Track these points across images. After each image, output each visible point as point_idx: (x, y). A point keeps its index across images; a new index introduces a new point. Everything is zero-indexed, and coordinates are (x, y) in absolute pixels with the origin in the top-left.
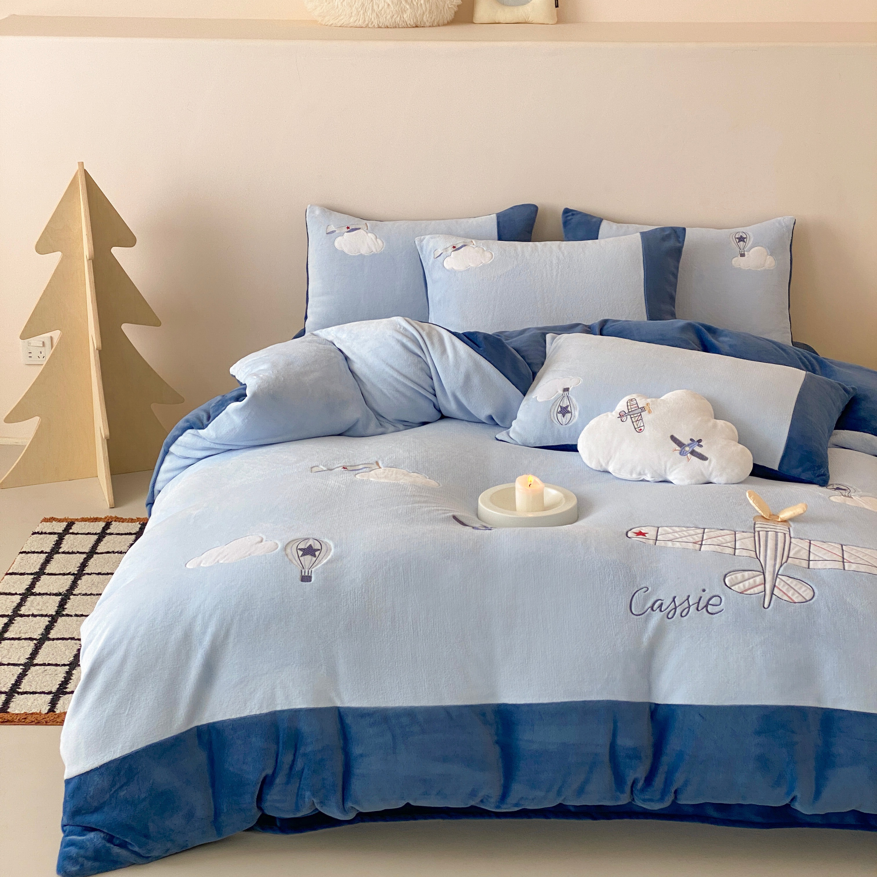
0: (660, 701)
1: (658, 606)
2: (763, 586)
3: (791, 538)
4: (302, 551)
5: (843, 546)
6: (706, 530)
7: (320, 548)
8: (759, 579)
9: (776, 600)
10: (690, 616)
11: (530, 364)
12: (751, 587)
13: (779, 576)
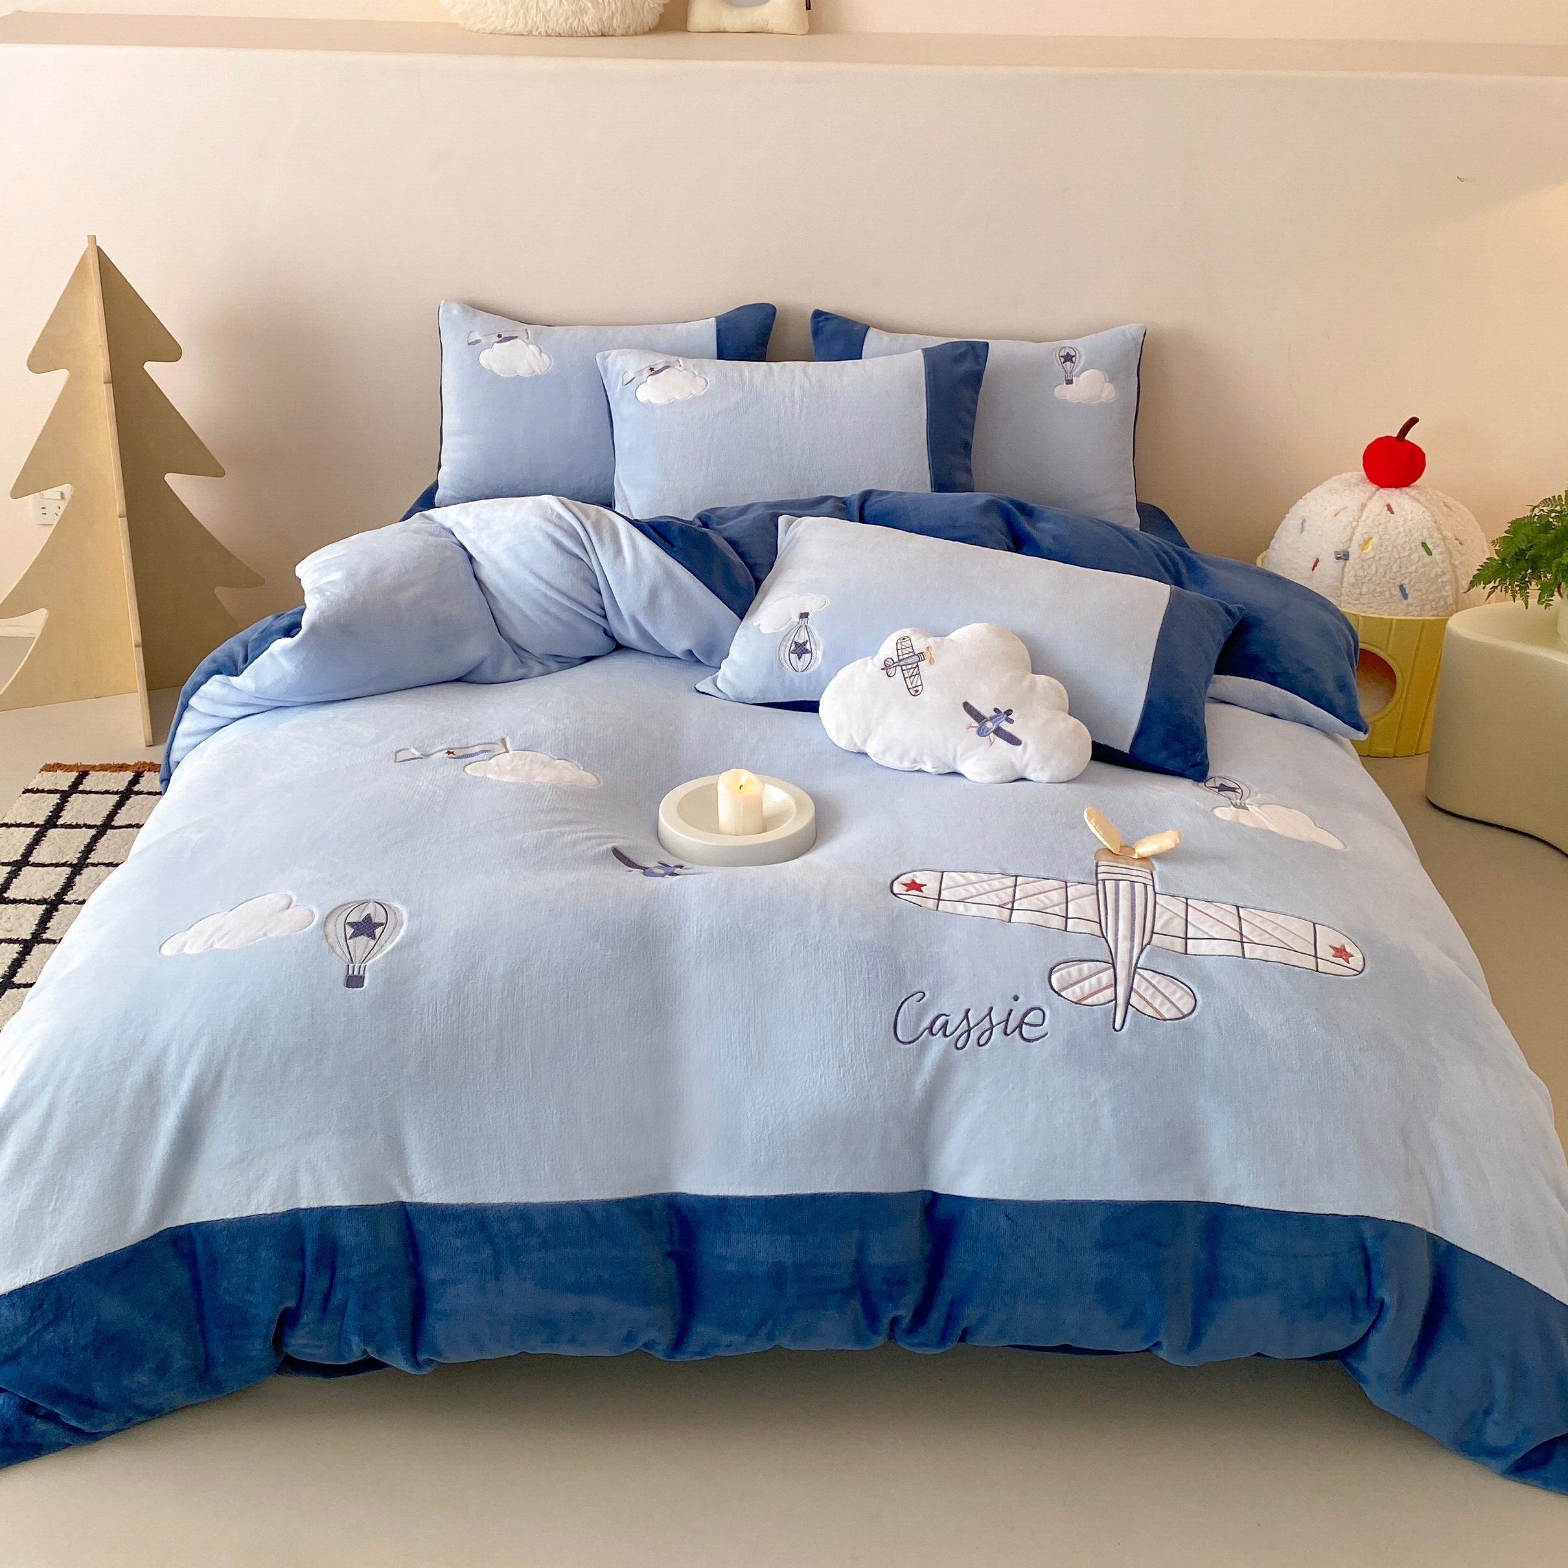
0: (941, 1188)
1: (940, 1027)
2: (1112, 989)
3: (1155, 893)
4: (352, 927)
5: (1240, 909)
6: (1020, 880)
7: (384, 921)
8: (1106, 977)
9: (1133, 1016)
10: (992, 1045)
11: (751, 567)
12: (1091, 992)
13: (1137, 970)
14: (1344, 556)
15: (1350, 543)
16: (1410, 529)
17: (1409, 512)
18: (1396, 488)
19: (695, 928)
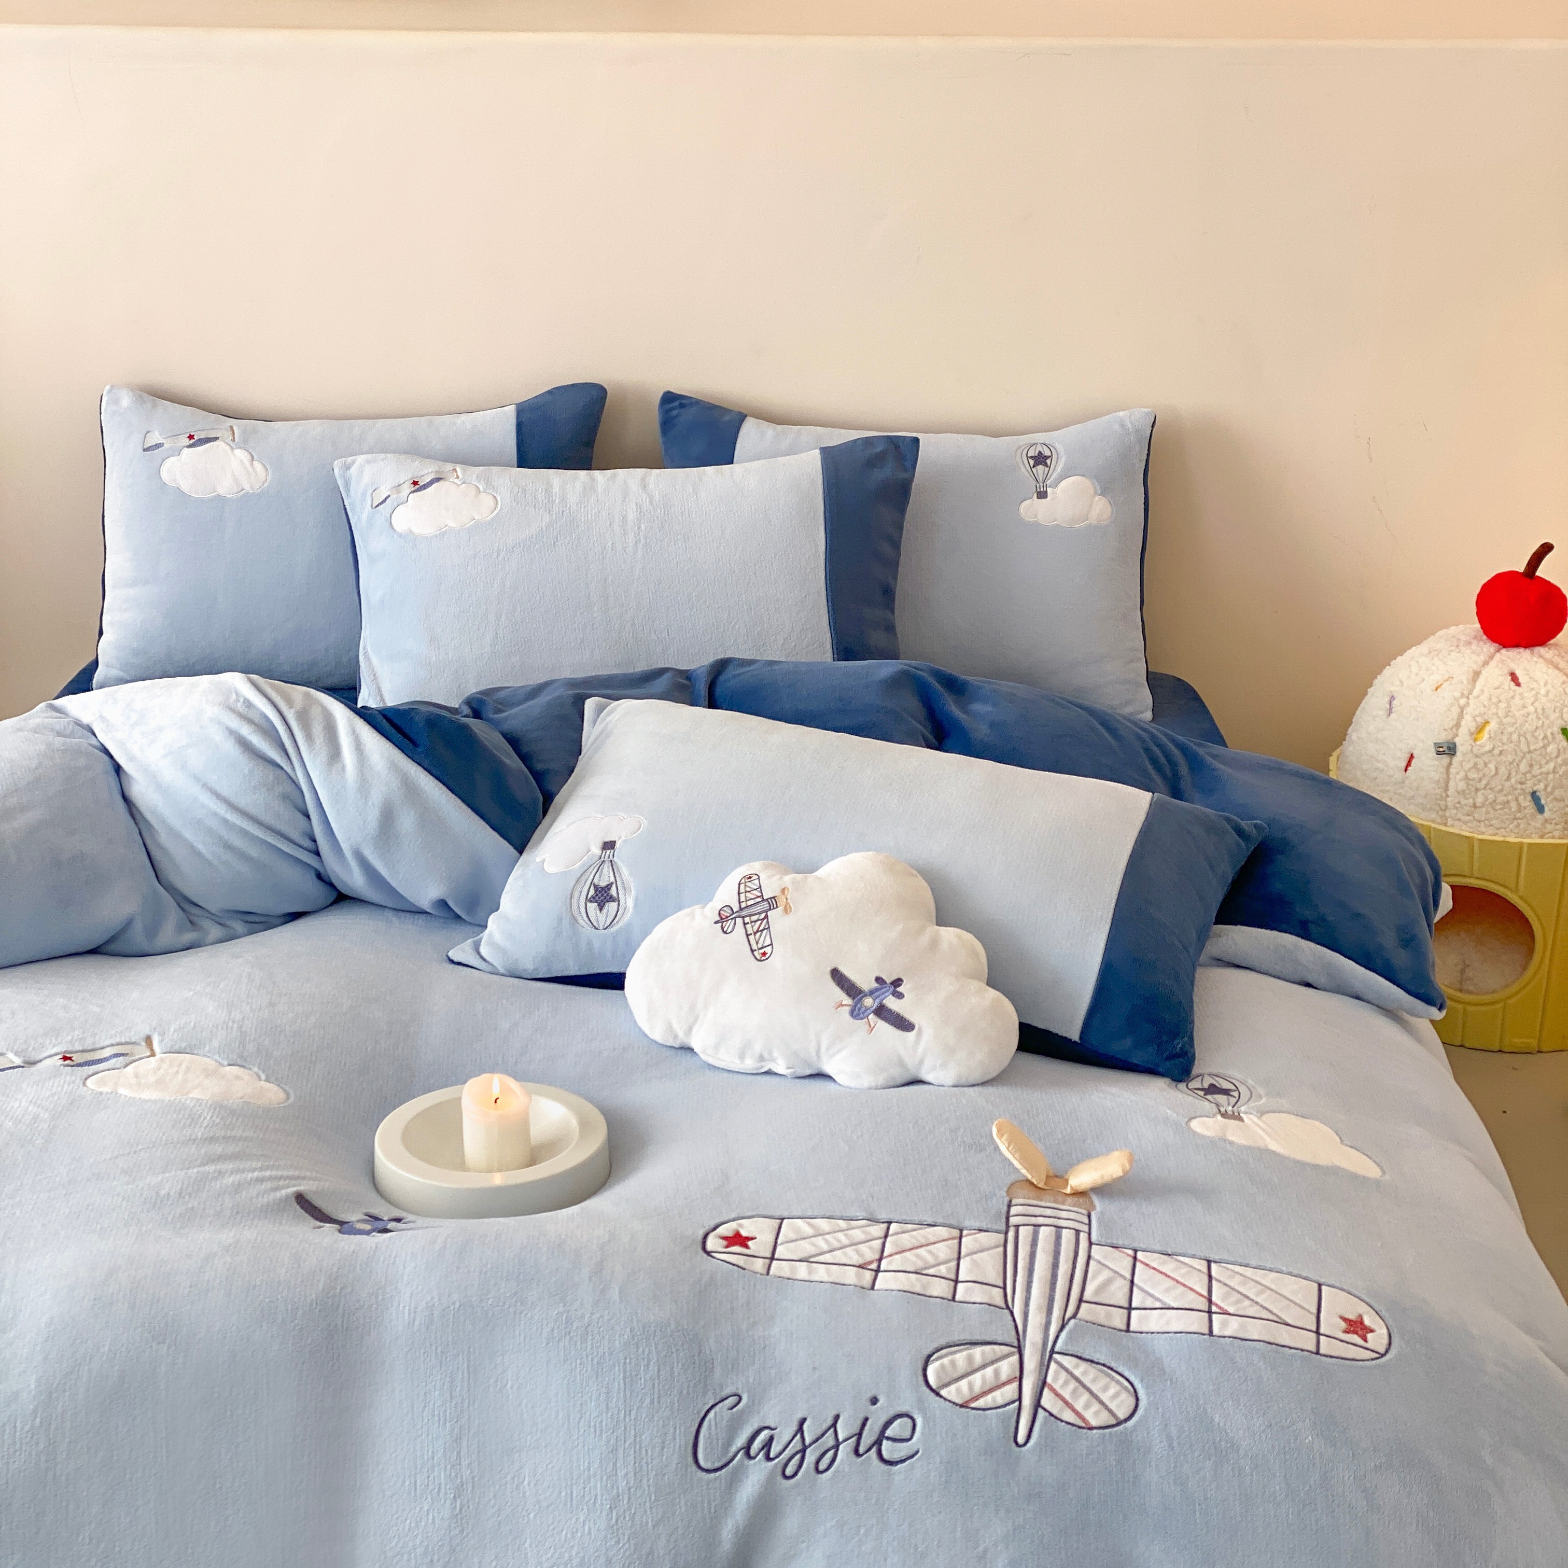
1: (760, 1446)
2: (1015, 1385)
3: (1091, 1244)
5: (1213, 1265)
6: (894, 1227)
8: (1007, 1367)
9: (1045, 1422)
10: (836, 1471)
11: (538, 776)
12: (987, 1388)
13: (1055, 1356)
14: (1448, 750)
15: (1457, 730)
16: (1543, 709)
17: (1542, 684)
18: (1526, 647)
19: (407, 1308)
